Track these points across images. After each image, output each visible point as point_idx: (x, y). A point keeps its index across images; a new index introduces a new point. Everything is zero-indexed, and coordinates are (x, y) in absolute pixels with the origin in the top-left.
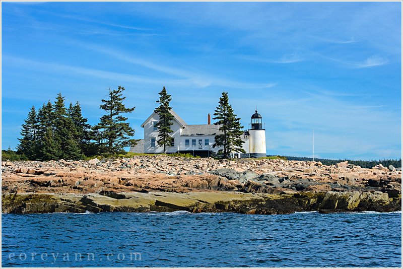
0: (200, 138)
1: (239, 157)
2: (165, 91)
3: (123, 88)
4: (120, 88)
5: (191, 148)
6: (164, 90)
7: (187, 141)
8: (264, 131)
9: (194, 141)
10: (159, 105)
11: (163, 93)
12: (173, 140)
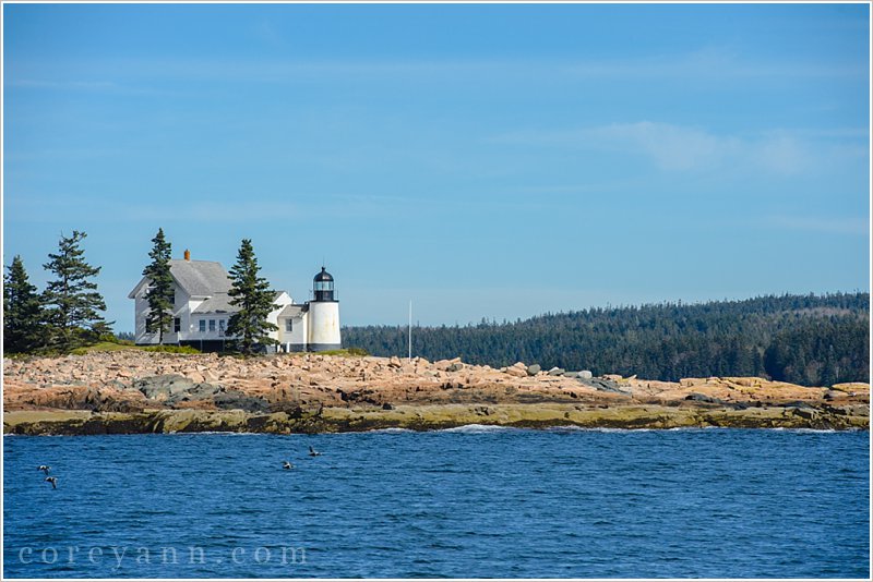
0: (221, 317)
1: (288, 351)
2: (163, 237)
3: (82, 234)
4: (75, 234)
5: (208, 335)
6: (160, 236)
7: (202, 323)
8: (337, 304)
9: (212, 323)
10: (151, 261)
11: (159, 239)
12: (177, 321)
